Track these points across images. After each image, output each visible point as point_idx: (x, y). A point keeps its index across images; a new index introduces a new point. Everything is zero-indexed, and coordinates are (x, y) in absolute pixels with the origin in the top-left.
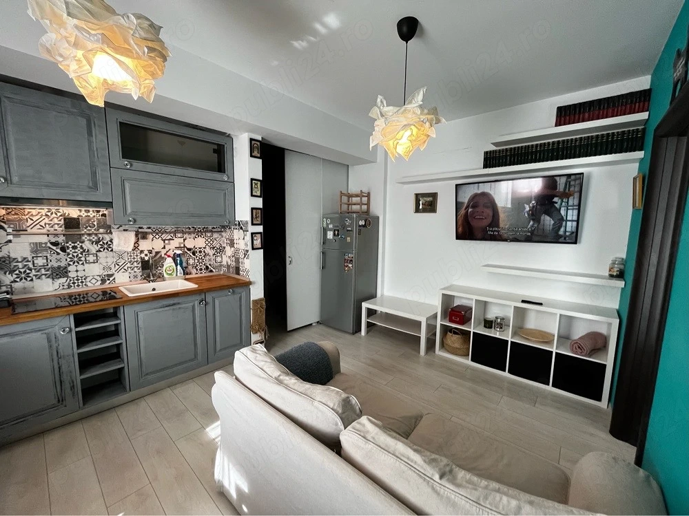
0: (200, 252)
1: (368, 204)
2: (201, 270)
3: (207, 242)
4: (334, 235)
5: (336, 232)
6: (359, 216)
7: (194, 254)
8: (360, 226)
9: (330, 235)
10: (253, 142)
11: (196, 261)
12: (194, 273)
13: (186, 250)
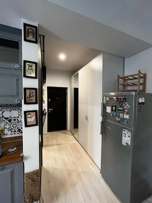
0: (15, 120)
1: (144, 84)
2: (15, 131)
3: (20, 114)
4: (112, 110)
5: (114, 108)
6: (138, 94)
7: (10, 121)
8: (139, 103)
9: (109, 109)
10: (27, 27)
11: (11, 126)
12: (9, 134)
13: (4, 119)
